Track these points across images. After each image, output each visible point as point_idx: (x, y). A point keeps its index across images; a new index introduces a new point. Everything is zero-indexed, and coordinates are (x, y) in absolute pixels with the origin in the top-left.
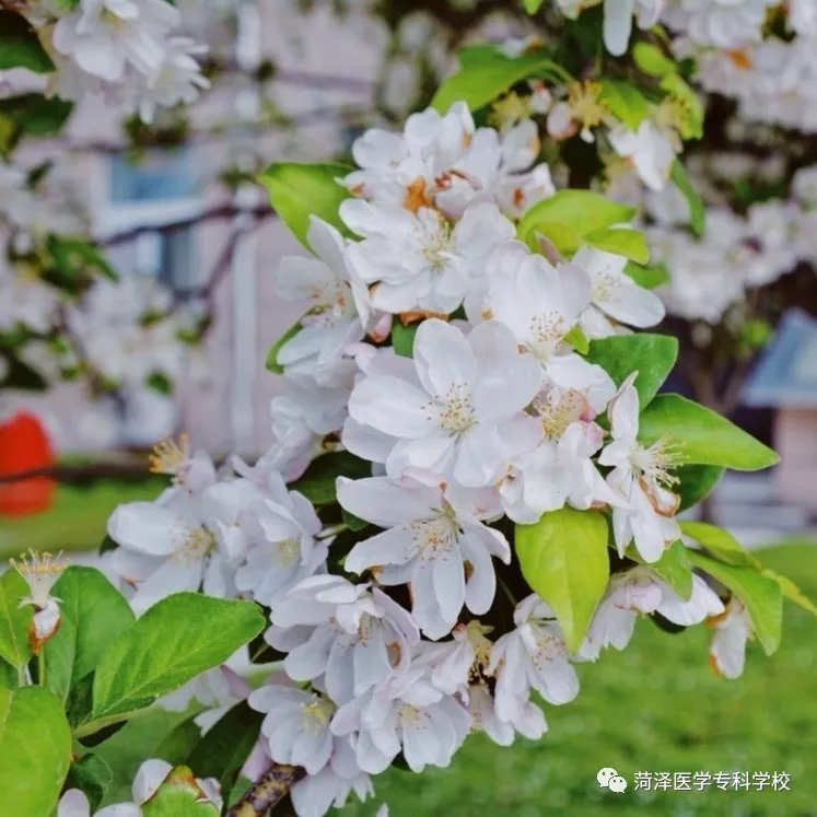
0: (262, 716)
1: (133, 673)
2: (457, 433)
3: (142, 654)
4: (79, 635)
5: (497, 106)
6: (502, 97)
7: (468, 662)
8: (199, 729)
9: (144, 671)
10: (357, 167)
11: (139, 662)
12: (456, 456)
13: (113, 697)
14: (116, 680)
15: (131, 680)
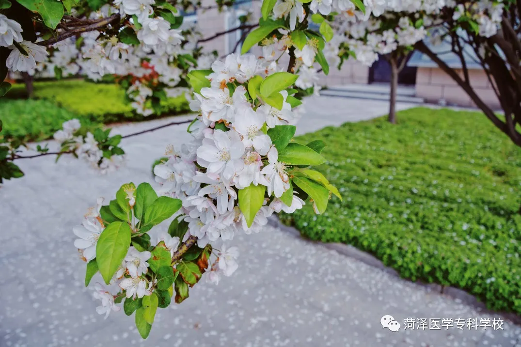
0: (188, 223)
1: (153, 215)
2: (227, 161)
3: (155, 210)
4: (144, 202)
5: (263, 42)
6: (264, 39)
7: (233, 218)
8: (178, 221)
9: (155, 215)
10: (213, 72)
11: (154, 212)
12: (225, 167)
13: (149, 221)
14: (149, 217)
15: (153, 217)
